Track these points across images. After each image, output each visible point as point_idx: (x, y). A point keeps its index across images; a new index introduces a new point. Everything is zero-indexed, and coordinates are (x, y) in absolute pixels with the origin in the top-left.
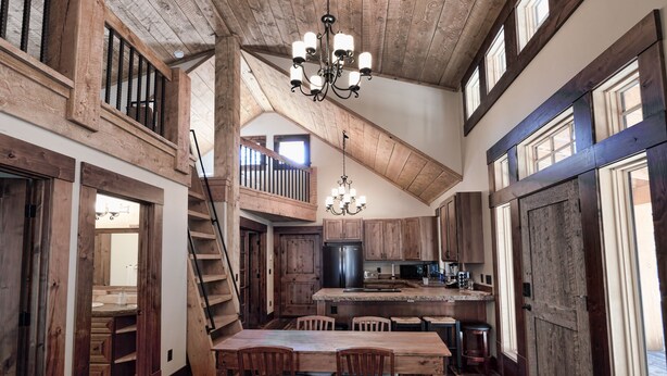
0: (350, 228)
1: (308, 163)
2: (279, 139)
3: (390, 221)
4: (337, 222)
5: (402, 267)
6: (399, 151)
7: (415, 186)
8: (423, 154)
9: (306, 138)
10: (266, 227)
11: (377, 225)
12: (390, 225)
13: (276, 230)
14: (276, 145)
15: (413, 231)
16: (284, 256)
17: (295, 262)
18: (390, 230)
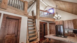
0: (60, 22)
1: (53, 12)
2: (49, 10)
3: (69, 20)
4: (58, 21)
5: (73, 30)
6: (66, 4)
7: (74, 12)
8: (71, 3)
9: (53, 9)
10: (47, 23)
11: (66, 21)
12: (69, 21)
13: (49, 23)
14: (49, 11)
15: (75, 22)
16: (51, 28)
17: (53, 29)
18: (69, 22)
